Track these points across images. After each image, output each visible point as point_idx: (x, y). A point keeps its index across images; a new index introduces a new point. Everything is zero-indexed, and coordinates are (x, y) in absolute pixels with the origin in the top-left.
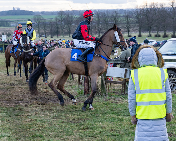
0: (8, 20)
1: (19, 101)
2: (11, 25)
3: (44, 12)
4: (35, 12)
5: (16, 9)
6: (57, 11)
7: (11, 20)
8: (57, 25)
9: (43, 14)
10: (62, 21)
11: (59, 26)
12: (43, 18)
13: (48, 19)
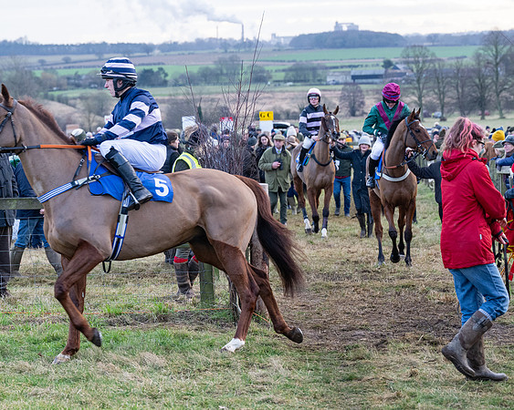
0: (318, 64)
1: (357, 333)
2: (328, 80)
3: (436, 36)
4: (406, 37)
5: (345, 28)
6: (482, 33)
7: (328, 65)
8: (481, 77)
9: (433, 41)
10: (497, 64)
11: (489, 81)
12: (433, 54)
13: (452, 58)
